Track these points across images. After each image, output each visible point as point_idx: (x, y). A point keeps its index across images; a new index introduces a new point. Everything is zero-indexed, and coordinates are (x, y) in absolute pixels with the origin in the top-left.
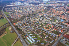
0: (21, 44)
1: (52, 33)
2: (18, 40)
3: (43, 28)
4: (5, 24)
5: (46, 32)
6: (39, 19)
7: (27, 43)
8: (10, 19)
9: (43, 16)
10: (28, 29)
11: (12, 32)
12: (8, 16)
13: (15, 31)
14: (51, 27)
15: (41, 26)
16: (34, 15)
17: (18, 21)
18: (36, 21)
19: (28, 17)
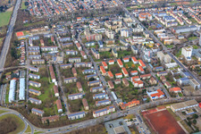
1: (113, 90)
6: (119, 33)
9: (153, 21)
12: (27, 4)
16: (121, 13)
17: (39, 27)
19: (87, 20)
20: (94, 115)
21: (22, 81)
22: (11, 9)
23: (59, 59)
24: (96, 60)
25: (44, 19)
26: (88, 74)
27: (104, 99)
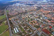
0: (8, 33)
1: (34, 27)
2: (7, 30)
3: (29, 23)
4: (3, 19)
5: (29, 25)
6: (28, 16)
7: (12, 32)
8: (8, 15)
9: (32, 14)
10: (17, 23)
11: (5, 24)
12: (8, 13)
13: (8, 24)
14: (35, 22)
15: (27, 21)
16: (26, 13)
17: (13, 17)
18: (25, 18)
19: (21, 15)
20: (34, 32)
21: (16, 28)
22: (5, 14)
23: (21, 23)
24: (27, 22)
25: (13, 15)
26: (28, 25)
27: (33, 29)
